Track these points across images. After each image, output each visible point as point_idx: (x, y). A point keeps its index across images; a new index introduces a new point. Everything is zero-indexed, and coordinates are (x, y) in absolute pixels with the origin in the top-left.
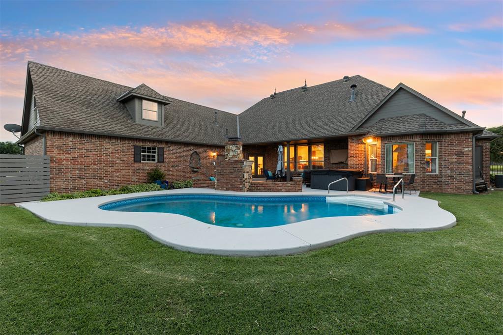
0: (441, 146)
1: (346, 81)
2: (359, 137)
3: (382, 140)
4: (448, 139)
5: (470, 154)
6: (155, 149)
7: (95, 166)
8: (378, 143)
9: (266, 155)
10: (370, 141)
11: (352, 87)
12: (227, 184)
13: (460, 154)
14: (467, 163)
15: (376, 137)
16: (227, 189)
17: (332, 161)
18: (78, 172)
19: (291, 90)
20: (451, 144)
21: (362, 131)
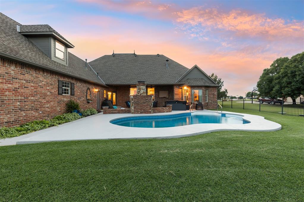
0: (208, 91)
1: (158, 56)
2: (180, 86)
3: (191, 88)
4: (210, 89)
5: (216, 95)
6: (68, 84)
7: (32, 98)
8: (189, 89)
9: (118, 92)
10: (185, 88)
11: (166, 61)
12: (141, 109)
13: (214, 95)
14: (216, 98)
15: (189, 86)
16: (141, 113)
17: (160, 97)
18: (18, 103)
19: (126, 54)
20: (211, 91)
21: (181, 83)
